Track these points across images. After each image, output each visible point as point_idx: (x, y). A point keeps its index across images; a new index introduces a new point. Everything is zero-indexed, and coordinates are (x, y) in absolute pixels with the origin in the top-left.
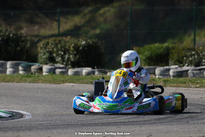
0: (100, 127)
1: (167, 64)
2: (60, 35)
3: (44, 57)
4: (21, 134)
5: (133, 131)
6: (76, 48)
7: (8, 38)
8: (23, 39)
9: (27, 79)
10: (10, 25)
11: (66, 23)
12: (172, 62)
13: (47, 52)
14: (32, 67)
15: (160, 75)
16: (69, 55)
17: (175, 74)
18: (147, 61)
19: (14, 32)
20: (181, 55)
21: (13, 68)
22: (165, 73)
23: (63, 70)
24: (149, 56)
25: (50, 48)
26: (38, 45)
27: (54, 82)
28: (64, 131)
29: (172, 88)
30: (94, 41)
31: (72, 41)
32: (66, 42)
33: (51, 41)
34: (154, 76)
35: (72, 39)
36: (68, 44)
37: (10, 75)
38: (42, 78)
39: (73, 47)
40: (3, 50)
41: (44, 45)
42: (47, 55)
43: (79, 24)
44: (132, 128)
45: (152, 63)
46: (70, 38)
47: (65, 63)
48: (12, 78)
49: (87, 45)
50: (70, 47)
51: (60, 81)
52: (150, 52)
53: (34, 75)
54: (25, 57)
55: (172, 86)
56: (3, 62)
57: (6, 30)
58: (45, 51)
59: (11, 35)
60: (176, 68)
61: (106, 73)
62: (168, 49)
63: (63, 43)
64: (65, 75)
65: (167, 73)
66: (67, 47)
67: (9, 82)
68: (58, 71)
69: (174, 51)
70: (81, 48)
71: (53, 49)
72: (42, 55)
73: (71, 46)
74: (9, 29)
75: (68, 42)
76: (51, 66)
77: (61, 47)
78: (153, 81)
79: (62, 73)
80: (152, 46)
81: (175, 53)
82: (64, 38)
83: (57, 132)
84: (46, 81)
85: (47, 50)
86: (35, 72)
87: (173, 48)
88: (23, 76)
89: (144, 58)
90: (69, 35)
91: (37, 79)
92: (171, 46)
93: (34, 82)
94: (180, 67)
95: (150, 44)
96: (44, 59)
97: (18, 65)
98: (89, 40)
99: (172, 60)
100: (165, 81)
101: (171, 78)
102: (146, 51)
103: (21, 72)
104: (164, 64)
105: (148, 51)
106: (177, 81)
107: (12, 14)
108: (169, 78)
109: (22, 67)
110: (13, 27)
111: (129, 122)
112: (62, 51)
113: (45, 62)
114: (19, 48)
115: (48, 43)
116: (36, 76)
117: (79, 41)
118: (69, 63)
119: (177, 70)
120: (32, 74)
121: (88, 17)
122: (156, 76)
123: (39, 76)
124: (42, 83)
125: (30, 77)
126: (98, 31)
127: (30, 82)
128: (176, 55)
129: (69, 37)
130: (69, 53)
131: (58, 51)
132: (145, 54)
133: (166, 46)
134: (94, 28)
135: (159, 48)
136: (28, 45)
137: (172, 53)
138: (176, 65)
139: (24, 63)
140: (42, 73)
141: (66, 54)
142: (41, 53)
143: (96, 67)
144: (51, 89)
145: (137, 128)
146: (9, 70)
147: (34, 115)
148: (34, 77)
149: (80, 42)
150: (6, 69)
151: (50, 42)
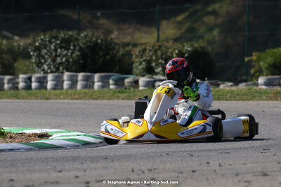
3: (140, 67)
6: (180, 54)
7: (96, 44)
9: (119, 95)
10: (97, 29)
13: (144, 61)
14: (126, 81)
18: (270, 69)
19: (102, 37)
21: (102, 82)
24: (272, 62)
25: (148, 54)
26: (133, 52)
30: (202, 45)
31: (176, 47)
32: (168, 48)
33: (148, 46)
34: (279, 88)
35: (175, 44)
36: (170, 50)
37: (98, 91)
38: (139, 93)
39: (177, 54)
40: (89, 61)
41: (139, 52)
42: (144, 65)
45: (277, 72)
46: (173, 43)
48: (101, 93)
50: (172, 54)
52: (273, 58)
53: (128, 90)
54: (117, 68)
56: (89, 74)
57: (93, 35)
58: (141, 60)
59: (99, 41)
61: (218, 85)
63: (164, 49)
66: (169, 54)
67: (97, 99)
68: (158, 84)
70: (186, 55)
71: (151, 56)
73: (174, 53)
74: (96, 34)
75: (170, 47)
76: (150, 78)
77: (162, 55)
78: (279, 95)
80: (274, 50)
82: (165, 43)
83: (161, 161)
85: (144, 58)
86: (130, 86)
88: (114, 92)
89: (266, 65)
91: (132, 95)
93: (129, 98)
95: (273, 48)
96: (140, 69)
97: (108, 78)
98: (196, 45)
102: (268, 57)
103: (112, 87)
105: (271, 56)
107: (99, 14)
109: (114, 80)
110: (100, 31)
112: (162, 59)
113: (141, 73)
114: (108, 57)
115: (145, 50)
116: (131, 91)
117: (184, 46)
120: (126, 88)
123: (134, 91)
125: (123, 92)
127: (123, 99)
129: (171, 42)
131: (157, 59)
132: (268, 60)
136: (121, 53)
139: (116, 76)
140: (139, 87)
142: (137, 62)
143: (206, 79)
146: (97, 85)
148: (129, 92)
149: (186, 48)
150: (94, 83)
151: (148, 48)
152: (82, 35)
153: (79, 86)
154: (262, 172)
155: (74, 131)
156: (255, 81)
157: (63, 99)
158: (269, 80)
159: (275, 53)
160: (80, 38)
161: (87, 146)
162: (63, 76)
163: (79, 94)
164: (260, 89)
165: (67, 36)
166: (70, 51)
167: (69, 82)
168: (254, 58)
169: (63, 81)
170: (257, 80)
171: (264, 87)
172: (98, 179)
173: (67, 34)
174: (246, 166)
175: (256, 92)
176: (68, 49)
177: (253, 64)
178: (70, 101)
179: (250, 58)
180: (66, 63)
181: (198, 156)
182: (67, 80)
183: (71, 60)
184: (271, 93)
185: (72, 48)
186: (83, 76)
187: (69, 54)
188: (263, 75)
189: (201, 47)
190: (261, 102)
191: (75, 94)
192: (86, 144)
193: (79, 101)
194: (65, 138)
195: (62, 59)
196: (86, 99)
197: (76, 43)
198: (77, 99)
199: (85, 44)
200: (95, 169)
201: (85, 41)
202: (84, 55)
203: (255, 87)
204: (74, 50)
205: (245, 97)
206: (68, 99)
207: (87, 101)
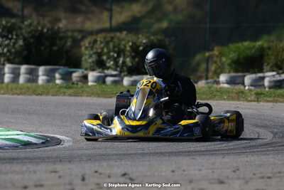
0: (167, 158)
1: (261, 71)
2: (112, 29)
3: (90, 60)
4: (58, 167)
5: (213, 164)
6: (135, 48)
7: (41, 34)
8: (61, 35)
9: (66, 90)
10: (43, 16)
11: (120, 13)
12: (268, 67)
13: (95, 53)
14: (74, 75)
15: (251, 86)
16: (125, 58)
17: (272, 84)
18: (233, 66)
19: (48, 25)
20: (279, 58)
21: (47, 76)
22: (258, 83)
23: (116, 79)
24: (235, 58)
25: (98, 46)
26: (82, 44)
27: (104, 94)
28: (117, 163)
29: (268, 103)
30: (159, 37)
31: (130, 39)
32: (120, 40)
33: (100, 38)
34: (242, 87)
35: (129, 35)
36: (123, 42)
37: (42, 85)
38: (88, 89)
39: (131, 47)
40: (34, 51)
41: (90, 43)
42: (94, 58)
43: (139, 15)
44: (212, 159)
45: (241, 69)
46: (127, 35)
47: (118, 69)
48: (46, 89)
49: (149, 44)
50: (125, 47)
51: (113, 94)
52: (237, 54)
53: (75, 86)
54: (64, 61)
55: (268, 101)
56: (33, 67)
57: (38, 23)
58: (91, 53)
59: (45, 30)
60: (273, 76)
62: (262, 49)
63: (116, 40)
64: (119, 86)
65: (261, 83)
66: (123, 47)
67: (41, 95)
68: (109, 80)
69: (270, 53)
70: (141, 48)
71: (102, 49)
72: (88, 58)
73: (127, 46)
74: (42, 22)
75: (124, 39)
76: (100, 72)
77: (114, 47)
78: (241, 94)
79: (115, 82)
80: (237, 45)
81: (271, 55)
82: (118, 34)
83: (108, 165)
84: (92, 94)
85: (95, 50)
86: (77, 81)
87: (269, 48)
88: (61, 87)
89: (229, 61)
90: (125, 30)
91: (80, 91)
92: (266, 45)
93: (76, 95)
94: (278, 74)
95: (237, 42)
96: (90, 63)
97: (54, 71)
98: (152, 38)
99: (268, 64)
100: (257, 94)
101: (267, 89)
102: (231, 52)
103: (58, 82)
104: (256, 70)
105: (235, 52)
106: (274, 93)
108: (263, 90)
109: (60, 74)
110: (47, 19)
111: (207, 151)
112: (115, 52)
113: (91, 67)
114: (55, 48)
115: (95, 41)
116: (79, 86)
117: (138, 38)
118: (125, 68)
119: (275, 79)
120: (73, 83)
121: (151, 5)
122: (245, 86)
123: (82, 87)
124: (87, 96)
125: (70, 88)
126: (165, 25)
127: (70, 95)
128: (273, 57)
129: (125, 33)
130: (124, 55)
131: (109, 52)
132: (231, 56)
133: (259, 46)
134: (159, 20)
135: (249, 48)
136: (69, 44)
137: (268, 55)
138: (273, 71)
139: (63, 69)
140: (88, 82)
141: (120, 57)
142: (86, 55)
144: (100, 105)
145: (218, 160)
146: (42, 79)
147: (75, 141)
148: (76, 88)
149: (140, 40)
150: (38, 76)
151: (98, 39)
152: (26, 23)
153: (22, 79)
154: (218, 180)
155: (14, 130)
156: (216, 78)
157: (3, 94)
158: (231, 77)
159: (239, 48)
160: (24, 26)
161: (27, 147)
162: (4, 68)
163: (21, 89)
164: (221, 88)
165: (9, 24)
166: (13, 41)
167: (11, 76)
168: (216, 52)
169: (4, 74)
170: (218, 78)
171: (226, 85)
172: (38, 183)
173: (10, 22)
174: (200, 172)
175: (217, 91)
176: (10, 39)
177: (215, 59)
178: (11, 96)
179: (211, 53)
180: (8, 54)
181: (149, 161)
182: (9, 73)
183: (13, 50)
184: (233, 92)
185: (14, 37)
186: (26, 69)
187: (11, 44)
188: (225, 73)
189: (158, 39)
190: (221, 102)
191: (16, 89)
192: (27, 144)
193: (20, 97)
194: (3, 137)
195: (3, 50)
196: (29, 95)
197: (19, 32)
198: (18, 94)
199: (29, 33)
200: (35, 172)
201: (29, 30)
202: (27, 45)
203: (215, 86)
204: (16, 40)
205: (205, 96)
206: (9, 94)
207: (29, 97)
